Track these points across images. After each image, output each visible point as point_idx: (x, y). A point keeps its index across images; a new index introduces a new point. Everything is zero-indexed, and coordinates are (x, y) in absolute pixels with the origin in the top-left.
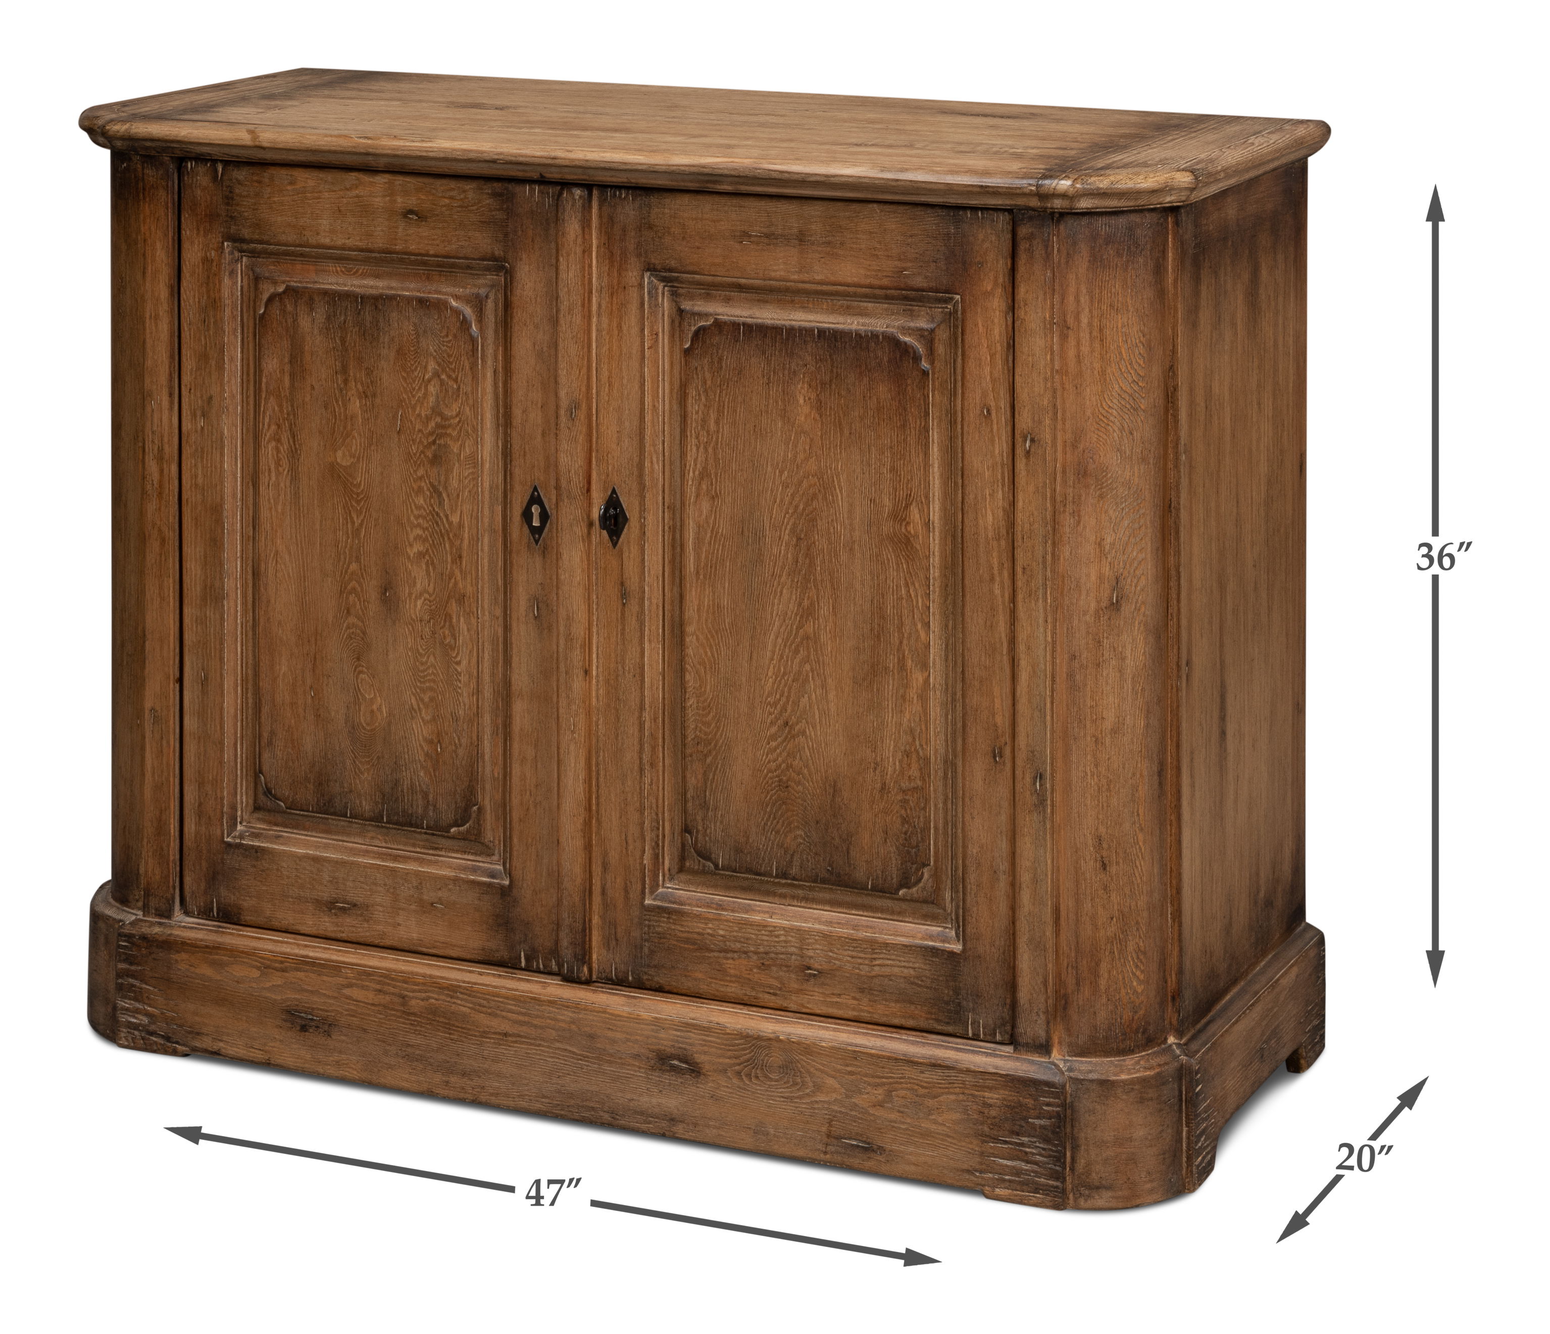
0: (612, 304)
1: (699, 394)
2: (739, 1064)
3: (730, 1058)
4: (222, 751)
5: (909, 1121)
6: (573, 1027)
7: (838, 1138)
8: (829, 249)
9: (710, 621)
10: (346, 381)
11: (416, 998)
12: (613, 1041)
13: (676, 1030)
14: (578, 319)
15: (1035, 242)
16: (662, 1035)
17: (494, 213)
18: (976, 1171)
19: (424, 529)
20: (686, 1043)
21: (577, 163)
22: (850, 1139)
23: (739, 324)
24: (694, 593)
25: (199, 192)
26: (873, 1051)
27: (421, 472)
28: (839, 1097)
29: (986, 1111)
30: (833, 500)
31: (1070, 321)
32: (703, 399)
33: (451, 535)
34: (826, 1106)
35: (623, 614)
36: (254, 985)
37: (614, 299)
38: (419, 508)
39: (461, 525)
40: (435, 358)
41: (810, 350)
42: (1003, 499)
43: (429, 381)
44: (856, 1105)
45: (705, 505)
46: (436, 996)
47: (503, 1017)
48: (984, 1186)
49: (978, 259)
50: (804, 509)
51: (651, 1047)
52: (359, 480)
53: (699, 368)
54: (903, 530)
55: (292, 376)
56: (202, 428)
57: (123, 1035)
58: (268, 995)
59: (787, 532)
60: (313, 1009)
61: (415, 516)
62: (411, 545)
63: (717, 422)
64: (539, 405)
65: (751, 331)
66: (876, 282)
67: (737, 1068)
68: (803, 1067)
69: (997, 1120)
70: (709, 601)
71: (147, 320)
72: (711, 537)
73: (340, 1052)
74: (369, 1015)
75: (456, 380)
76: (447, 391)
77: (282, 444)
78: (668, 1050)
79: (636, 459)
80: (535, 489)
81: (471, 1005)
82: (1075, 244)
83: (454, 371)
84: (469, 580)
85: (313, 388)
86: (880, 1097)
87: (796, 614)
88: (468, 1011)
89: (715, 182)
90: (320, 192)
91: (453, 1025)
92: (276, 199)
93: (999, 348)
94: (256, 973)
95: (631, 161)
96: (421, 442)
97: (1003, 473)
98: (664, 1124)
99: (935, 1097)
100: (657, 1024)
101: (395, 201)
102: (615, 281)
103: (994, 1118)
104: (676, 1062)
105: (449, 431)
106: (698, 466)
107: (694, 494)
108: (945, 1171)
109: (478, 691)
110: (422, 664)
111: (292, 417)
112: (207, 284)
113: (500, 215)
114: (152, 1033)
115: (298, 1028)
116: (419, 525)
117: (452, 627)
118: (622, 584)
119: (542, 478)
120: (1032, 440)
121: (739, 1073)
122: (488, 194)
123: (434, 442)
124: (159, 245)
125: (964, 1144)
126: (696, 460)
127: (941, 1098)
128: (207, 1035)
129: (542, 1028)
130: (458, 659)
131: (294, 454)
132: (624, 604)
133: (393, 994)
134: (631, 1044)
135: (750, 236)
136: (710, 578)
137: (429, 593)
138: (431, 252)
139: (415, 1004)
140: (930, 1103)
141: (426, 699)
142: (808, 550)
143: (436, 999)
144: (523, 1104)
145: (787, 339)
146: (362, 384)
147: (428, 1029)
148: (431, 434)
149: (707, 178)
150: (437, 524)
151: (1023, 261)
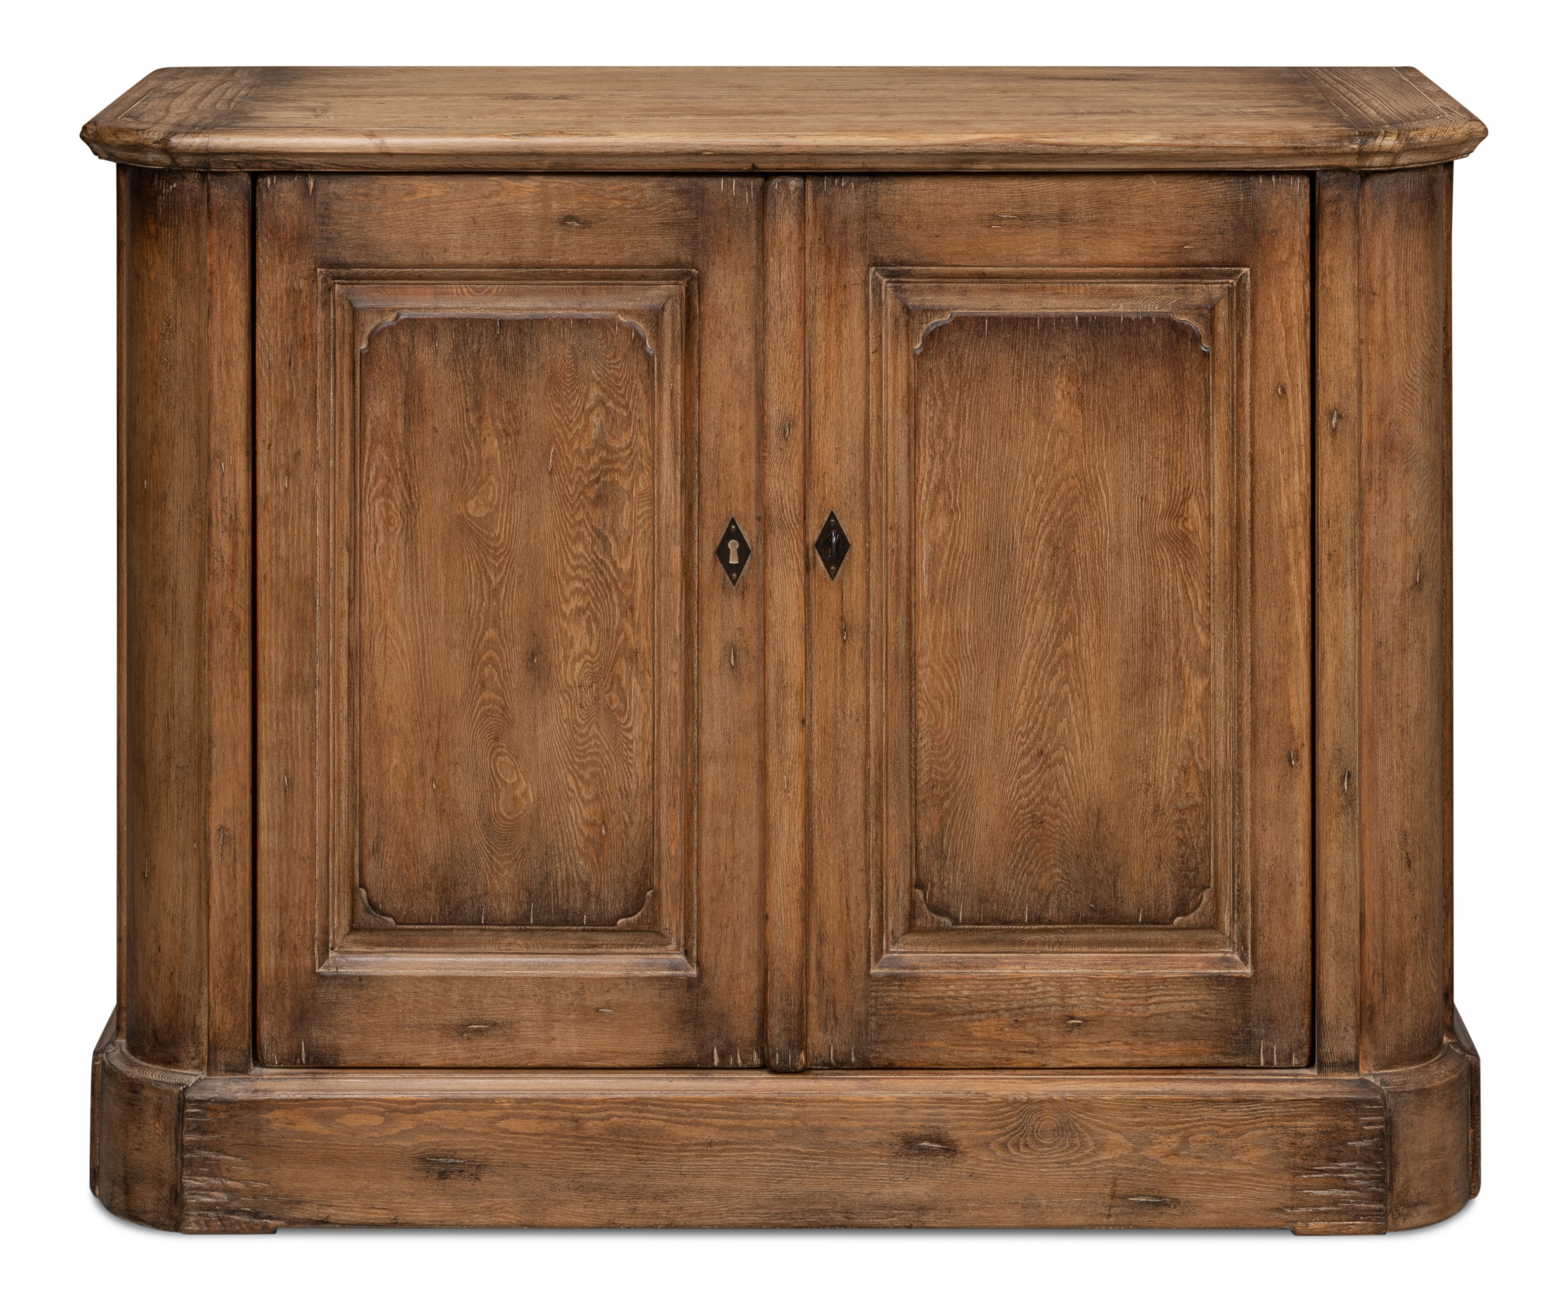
0: (829, 307)
1: (935, 399)
2: (1004, 1135)
3: (993, 1129)
4: (313, 866)
5: (1208, 1165)
6: (797, 1123)
7: (1124, 1197)
8: (1095, 227)
9: (947, 650)
10: (480, 420)
11: (594, 1119)
12: (847, 1131)
13: (927, 1108)
14: (793, 325)
15: (1342, 205)
16: (910, 1115)
17: (679, 213)
18: (1287, 1207)
19: (584, 582)
20: (940, 1121)
21: (806, 149)
22: (1138, 1196)
23: (983, 318)
24: (928, 620)
25: (283, 212)
26: (1165, 1097)
27: (580, 516)
28: (1125, 1153)
29: (1299, 1141)
30: (1097, 503)
31: (1377, 286)
32: (939, 403)
33: (620, 585)
34: (1110, 1164)
35: (843, 652)
36: (375, 1134)
37: (832, 300)
38: (575, 557)
39: (632, 572)
40: (598, 383)
41: (1069, 339)
42: (1300, 482)
43: (591, 410)
44: (1146, 1158)
45: (942, 521)
46: (619, 1113)
47: (707, 1125)
48: (1295, 1222)
49: (1272, 227)
50: (1062, 515)
51: (894, 1131)
52: (497, 532)
53: (934, 370)
54: (1180, 527)
55: (408, 419)
56: (286, 490)
57: (192, 1219)
58: (395, 1143)
59: (1042, 542)
60: (455, 1151)
61: (572, 567)
62: (567, 601)
63: (957, 428)
64: (737, 426)
65: (997, 325)
66: (1153, 260)
67: (1002, 1139)
68: (1082, 1126)
69: (1311, 1149)
70: (947, 627)
71: (215, 368)
72: (949, 556)
73: (493, 1196)
74: (531, 1147)
75: (626, 407)
76: (614, 420)
77: (393, 500)
78: (917, 1131)
79: (860, 478)
80: (733, 522)
81: (665, 1117)
82: (1381, 203)
83: (624, 397)
84: (643, 633)
85: (435, 430)
86: (1174, 1145)
87: (1053, 632)
88: (662, 1124)
89: (972, 162)
90: (449, 202)
91: (642, 1143)
92: (388, 214)
93: (1296, 321)
94: (378, 1120)
95: (873, 144)
96: (580, 481)
97: (1300, 455)
98: (911, 1215)
99: (1239, 1135)
100: (904, 1105)
101: (549, 207)
102: (833, 280)
103: (1308, 1147)
104: (926, 1144)
105: (618, 465)
106: (933, 478)
107: (928, 511)
108: (1251, 1214)
109: (654, 760)
110: (581, 736)
111: (407, 466)
112: (294, 319)
113: (685, 215)
114: (233, 1212)
115: (436, 1176)
116: (578, 577)
117: (620, 689)
118: (842, 618)
119: (741, 509)
120: (1339, 417)
121: (1004, 1145)
122: (672, 191)
123: (597, 480)
124: (231, 277)
125: (1272, 1181)
126: (930, 472)
127: (1246, 1136)
128: (311, 1202)
129: (757, 1129)
130: (629, 725)
131: (410, 509)
132: (844, 641)
133: (563, 1118)
134: (870, 1132)
135: (1001, 219)
136: (948, 602)
137: (590, 653)
138: (597, 263)
139: (592, 1126)
140: (1233, 1142)
141: (587, 776)
142: (1067, 559)
143: (620, 1117)
144: (733, 1219)
145: (1042, 330)
146: (502, 421)
147: (608, 1152)
148: (593, 471)
149: (964, 158)
150: (602, 573)
151: (1329, 226)
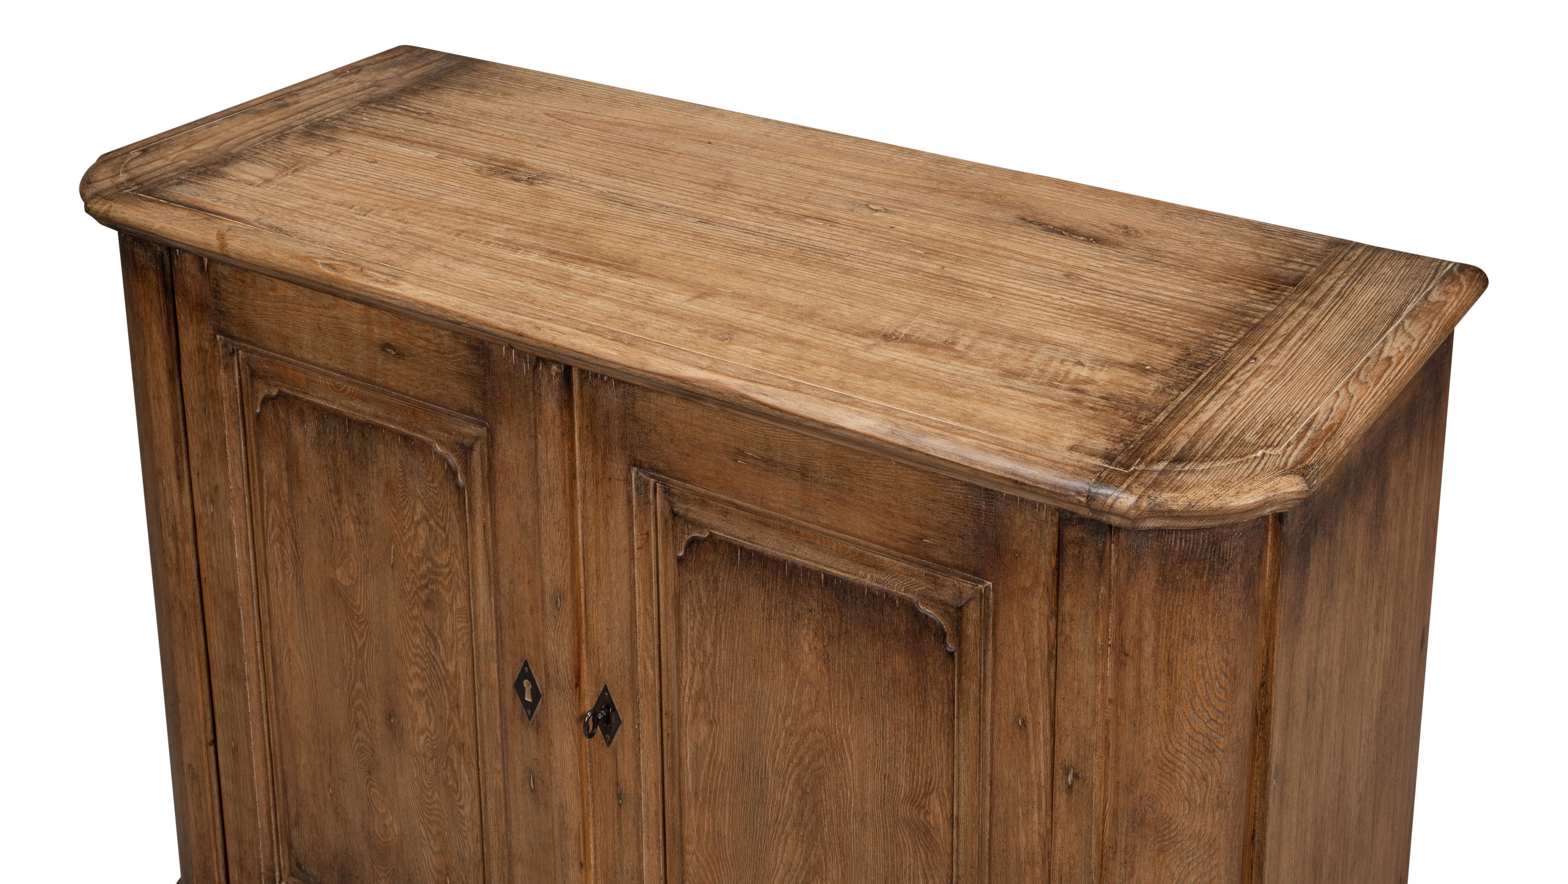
0: (597, 493)
1: (694, 611)
4: (255, 818)
8: (835, 492)
9: (710, 846)
10: (340, 502)
14: (559, 506)
15: (1086, 550)
17: (471, 366)
19: (423, 669)
23: (736, 547)
24: (693, 813)
25: (189, 279)
27: (416, 612)
30: (842, 763)
31: (1130, 647)
32: (699, 617)
33: (448, 683)
35: (619, 814)
37: (600, 488)
38: (416, 646)
39: (456, 676)
40: (422, 501)
41: (815, 595)
42: (1039, 823)
43: (419, 523)
45: (703, 729)
49: (1015, 547)
50: (810, 763)
52: (358, 603)
53: (693, 583)
54: (922, 818)
55: (290, 483)
56: (212, 514)
59: (791, 781)
61: (412, 653)
62: (411, 681)
63: (714, 645)
64: (526, 579)
65: (749, 558)
66: (891, 544)
70: (709, 825)
71: (152, 400)
72: (710, 762)
75: (444, 529)
76: (436, 538)
77: (286, 548)
79: (628, 663)
80: (526, 664)
82: (1138, 558)
83: (442, 520)
84: (467, 732)
85: (309, 500)
87: (802, 869)
90: (299, 304)
92: (259, 302)
93: (1039, 656)
96: (413, 582)
97: (1039, 796)
101: (372, 331)
102: (600, 470)
105: (441, 579)
106: (695, 685)
107: (690, 713)
109: (483, 839)
110: (428, 797)
111: (292, 524)
112: (204, 374)
113: (477, 370)
116: (416, 664)
117: (453, 771)
118: (617, 784)
119: (532, 655)
120: (1076, 776)
122: (464, 344)
123: (426, 586)
124: (154, 328)
126: (692, 678)
130: (462, 803)
131: (298, 560)
132: (620, 805)
135: (746, 456)
136: (709, 803)
137: (429, 731)
138: (411, 393)
141: (434, 832)
142: (815, 806)
145: (790, 577)
146: (355, 509)
148: (423, 577)
150: (434, 667)
151: (1071, 569)
